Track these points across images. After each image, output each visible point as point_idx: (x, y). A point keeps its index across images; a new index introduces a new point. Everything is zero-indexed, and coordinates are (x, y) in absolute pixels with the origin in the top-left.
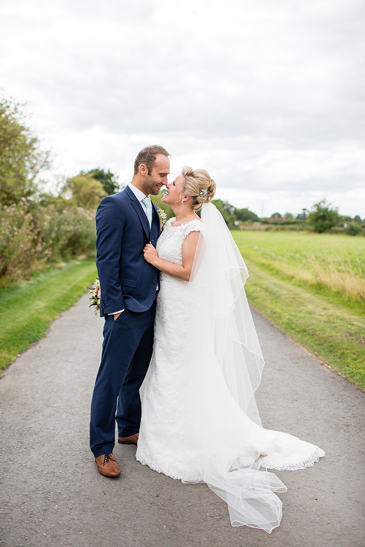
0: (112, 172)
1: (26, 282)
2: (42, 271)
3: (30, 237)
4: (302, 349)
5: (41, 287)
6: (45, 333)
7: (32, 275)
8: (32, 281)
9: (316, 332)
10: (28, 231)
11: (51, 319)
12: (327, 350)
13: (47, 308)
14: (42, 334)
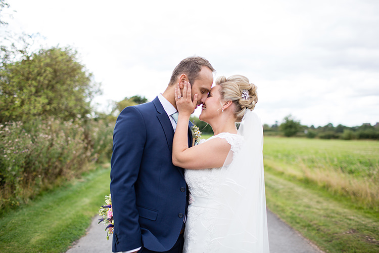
0: (146, 98)
1: (78, 180)
2: (91, 171)
3: (81, 145)
4: (313, 245)
5: (89, 184)
6: (86, 230)
7: (83, 174)
8: (83, 180)
9: (320, 227)
10: (80, 141)
11: (93, 215)
12: (337, 248)
13: (91, 204)
14: (83, 232)
